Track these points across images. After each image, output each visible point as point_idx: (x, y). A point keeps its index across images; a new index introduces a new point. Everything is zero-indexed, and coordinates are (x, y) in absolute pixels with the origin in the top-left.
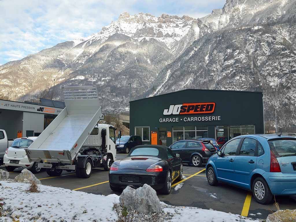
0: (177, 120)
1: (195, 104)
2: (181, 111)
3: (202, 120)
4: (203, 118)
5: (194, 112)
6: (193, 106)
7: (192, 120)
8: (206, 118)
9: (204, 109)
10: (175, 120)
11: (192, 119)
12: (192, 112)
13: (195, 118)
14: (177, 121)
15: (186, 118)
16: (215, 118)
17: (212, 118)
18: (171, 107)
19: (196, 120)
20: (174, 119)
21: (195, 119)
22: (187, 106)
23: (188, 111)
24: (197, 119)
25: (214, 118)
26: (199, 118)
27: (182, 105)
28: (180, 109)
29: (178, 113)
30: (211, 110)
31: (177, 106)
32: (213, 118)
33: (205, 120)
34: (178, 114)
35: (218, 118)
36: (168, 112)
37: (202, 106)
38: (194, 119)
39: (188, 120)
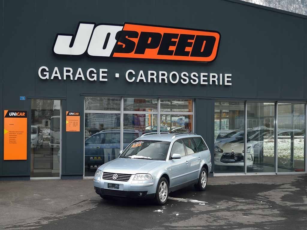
0: (103, 77)
1: (162, 31)
2: (117, 49)
3: (182, 80)
4: (185, 75)
5: (159, 53)
6: (156, 36)
7: (152, 79)
8: (194, 76)
9: (189, 49)
10: (95, 75)
11: (152, 75)
12: (151, 53)
13: (161, 72)
14: (101, 79)
15: (134, 73)
16: (219, 79)
17: (208, 77)
18: (85, 29)
19: (163, 80)
20: (92, 72)
21: (161, 77)
22: (137, 33)
23: (141, 50)
24: (168, 77)
25: (215, 79)
26: (174, 76)
27: (120, 28)
28: (112, 42)
29: (107, 53)
30: (207, 53)
31: (103, 30)
32: (211, 79)
33: (190, 81)
34: (109, 56)
35: (226, 79)
36: (71, 45)
37: (184, 40)
38: (158, 77)
39: (139, 78)
